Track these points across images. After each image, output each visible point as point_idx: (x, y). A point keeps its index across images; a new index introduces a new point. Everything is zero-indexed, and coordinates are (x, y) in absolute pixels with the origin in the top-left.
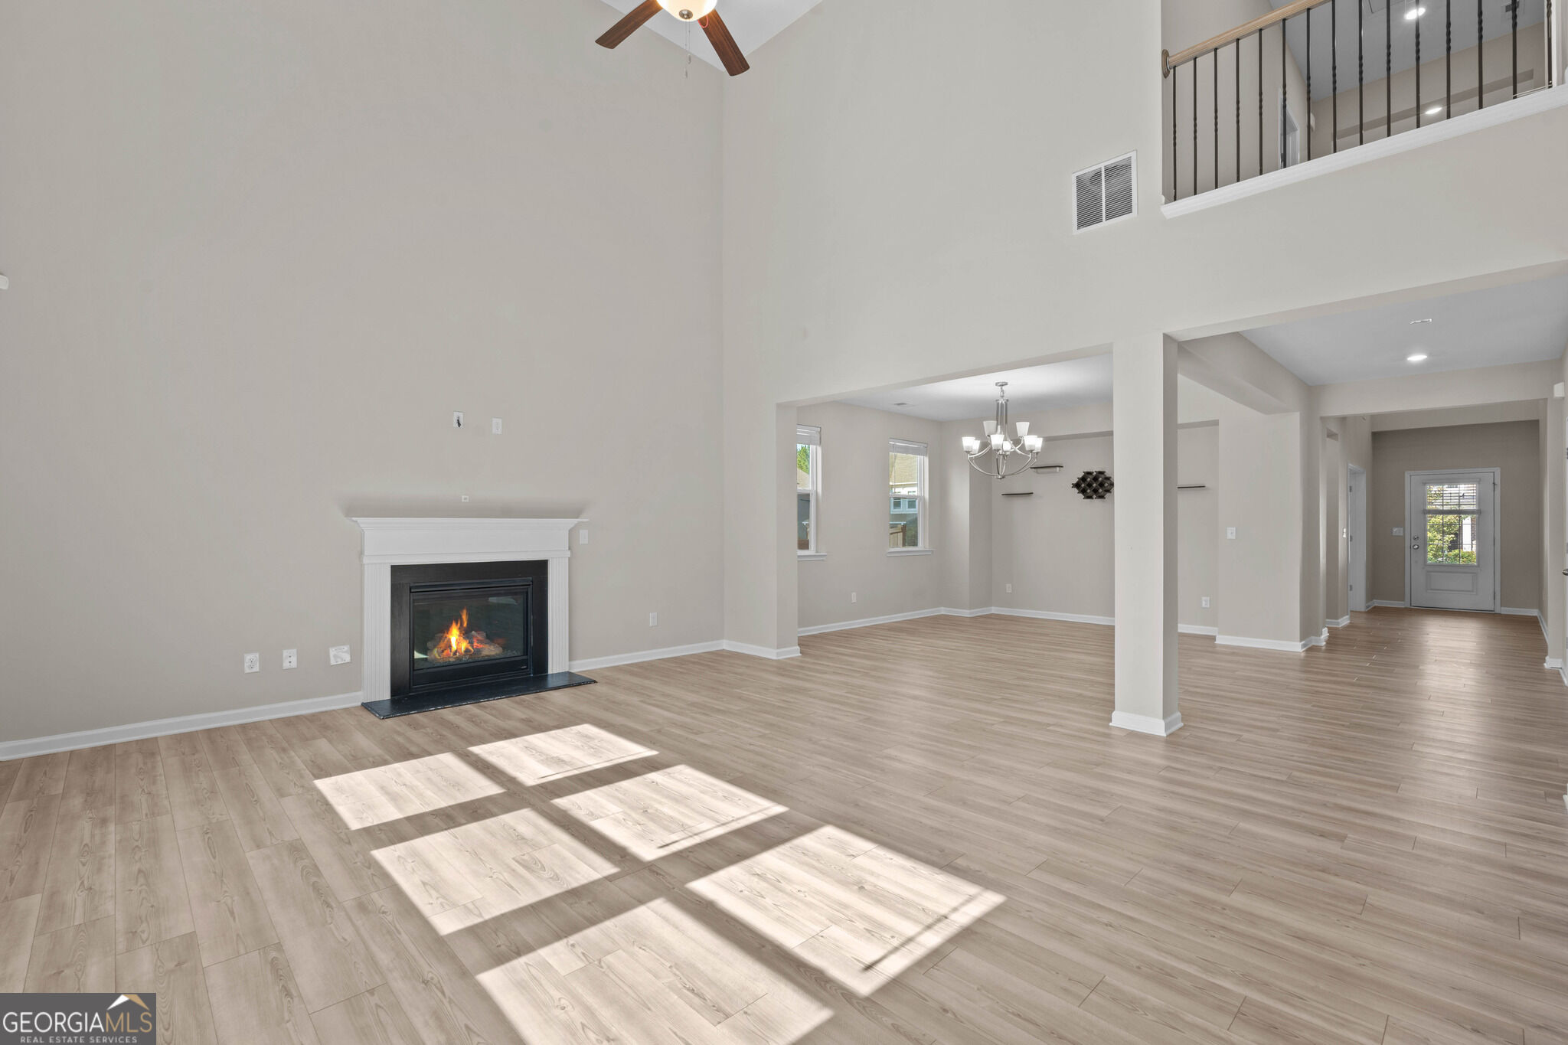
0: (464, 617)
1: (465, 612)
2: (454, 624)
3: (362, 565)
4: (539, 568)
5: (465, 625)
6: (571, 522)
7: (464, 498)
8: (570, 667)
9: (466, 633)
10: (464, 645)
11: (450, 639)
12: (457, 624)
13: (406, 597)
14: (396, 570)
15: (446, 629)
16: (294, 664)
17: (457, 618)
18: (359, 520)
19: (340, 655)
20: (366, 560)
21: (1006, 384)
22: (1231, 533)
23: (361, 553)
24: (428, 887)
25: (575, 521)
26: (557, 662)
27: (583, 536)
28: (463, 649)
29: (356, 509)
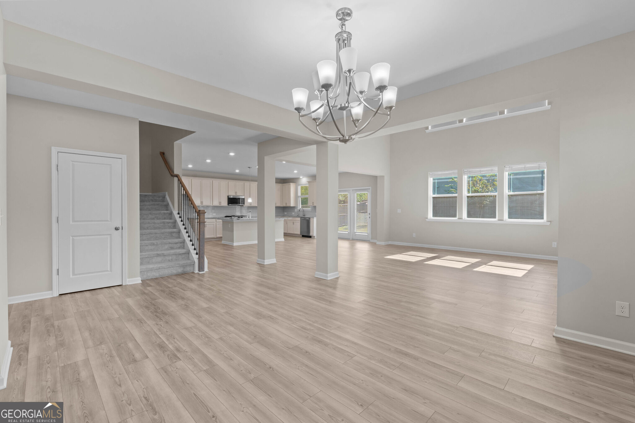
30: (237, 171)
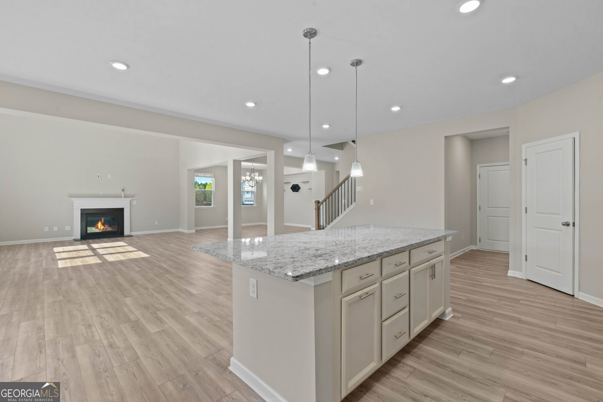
0: (103, 220)
1: (103, 218)
2: (100, 222)
3: (73, 209)
4: (122, 210)
5: (103, 222)
6: (130, 199)
7: (100, 193)
8: (130, 233)
9: (103, 224)
10: (102, 227)
11: (98, 226)
12: (100, 221)
13: (85, 216)
14: (82, 210)
15: (98, 223)
16: (57, 230)
17: (101, 220)
18: (72, 199)
19: (68, 228)
20: (74, 208)
23: (73, 206)
25: (132, 199)
26: (127, 232)
27: (135, 202)
28: (102, 228)
29: (71, 196)
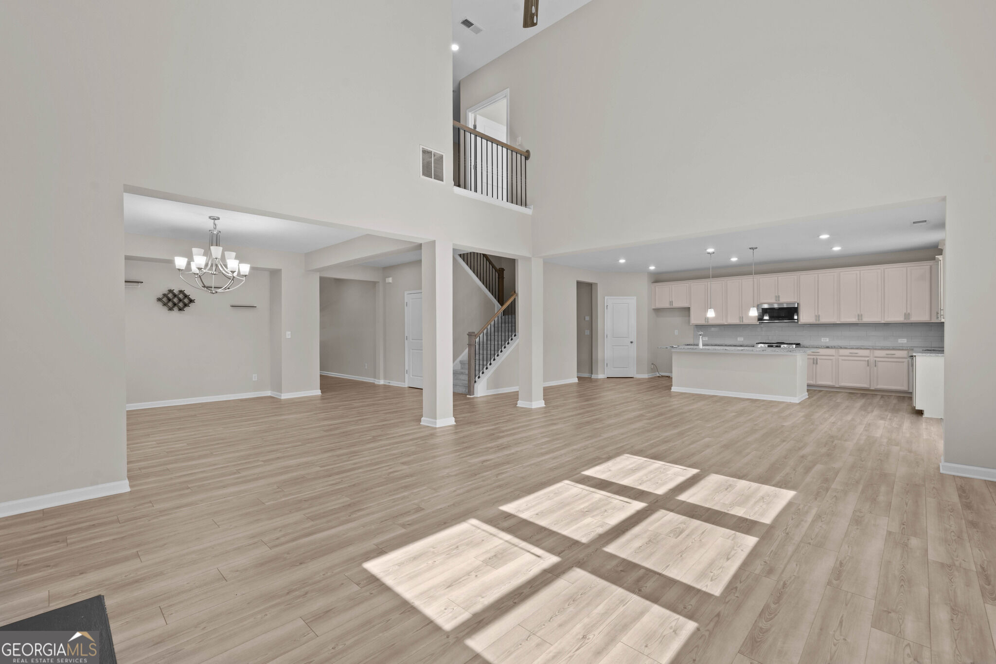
21: (219, 219)
22: (288, 335)
24: (729, 557)
30: (734, 259)
